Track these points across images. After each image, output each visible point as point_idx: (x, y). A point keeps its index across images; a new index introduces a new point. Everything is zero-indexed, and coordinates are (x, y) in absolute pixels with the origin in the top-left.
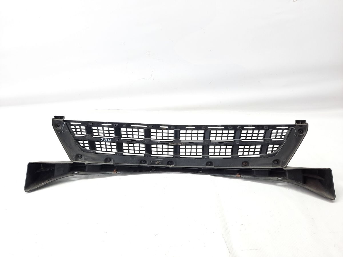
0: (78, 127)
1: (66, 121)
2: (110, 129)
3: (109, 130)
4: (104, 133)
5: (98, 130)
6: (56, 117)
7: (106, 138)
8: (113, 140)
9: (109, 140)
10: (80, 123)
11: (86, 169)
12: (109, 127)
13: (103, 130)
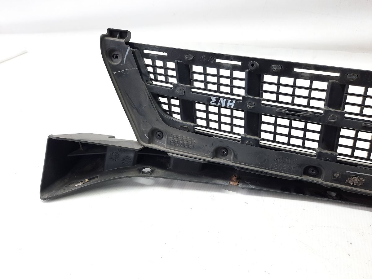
0: (159, 63)
1: (132, 45)
2: (237, 74)
3: (232, 78)
4: (218, 84)
5: (205, 74)
6: (112, 32)
7: (224, 98)
8: (239, 106)
9: (229, 103)
10: (166, 54)
11: (170, 165)
12: (233, 68)
13: (218, 76)
